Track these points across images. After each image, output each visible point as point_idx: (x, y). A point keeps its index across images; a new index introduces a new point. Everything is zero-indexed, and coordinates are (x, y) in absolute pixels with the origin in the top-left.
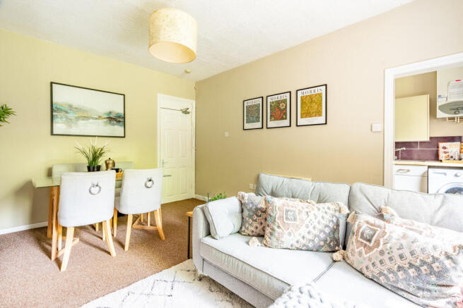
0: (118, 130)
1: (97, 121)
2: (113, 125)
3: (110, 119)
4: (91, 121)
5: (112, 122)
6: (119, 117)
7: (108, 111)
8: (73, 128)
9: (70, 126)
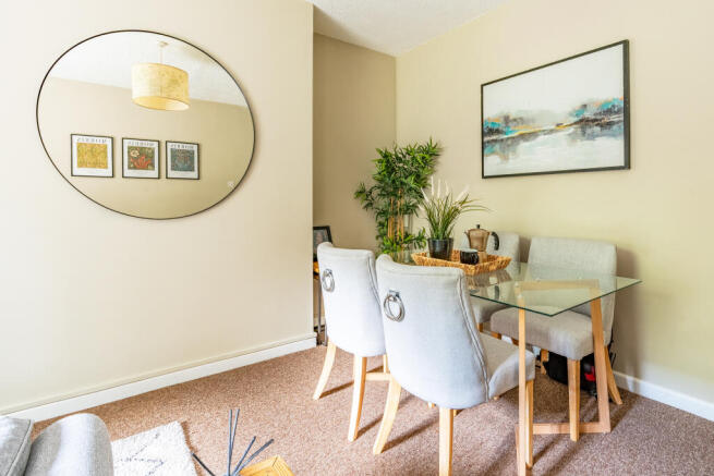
0: (608, 148)
1: (553, 136)
2: (593, 137)
3: (584, 123)
4: (541, 138)
5: (589, 131)
6: (609, 112)
7: (577, 105)
8: (511, 161)
9: (506, 158)
